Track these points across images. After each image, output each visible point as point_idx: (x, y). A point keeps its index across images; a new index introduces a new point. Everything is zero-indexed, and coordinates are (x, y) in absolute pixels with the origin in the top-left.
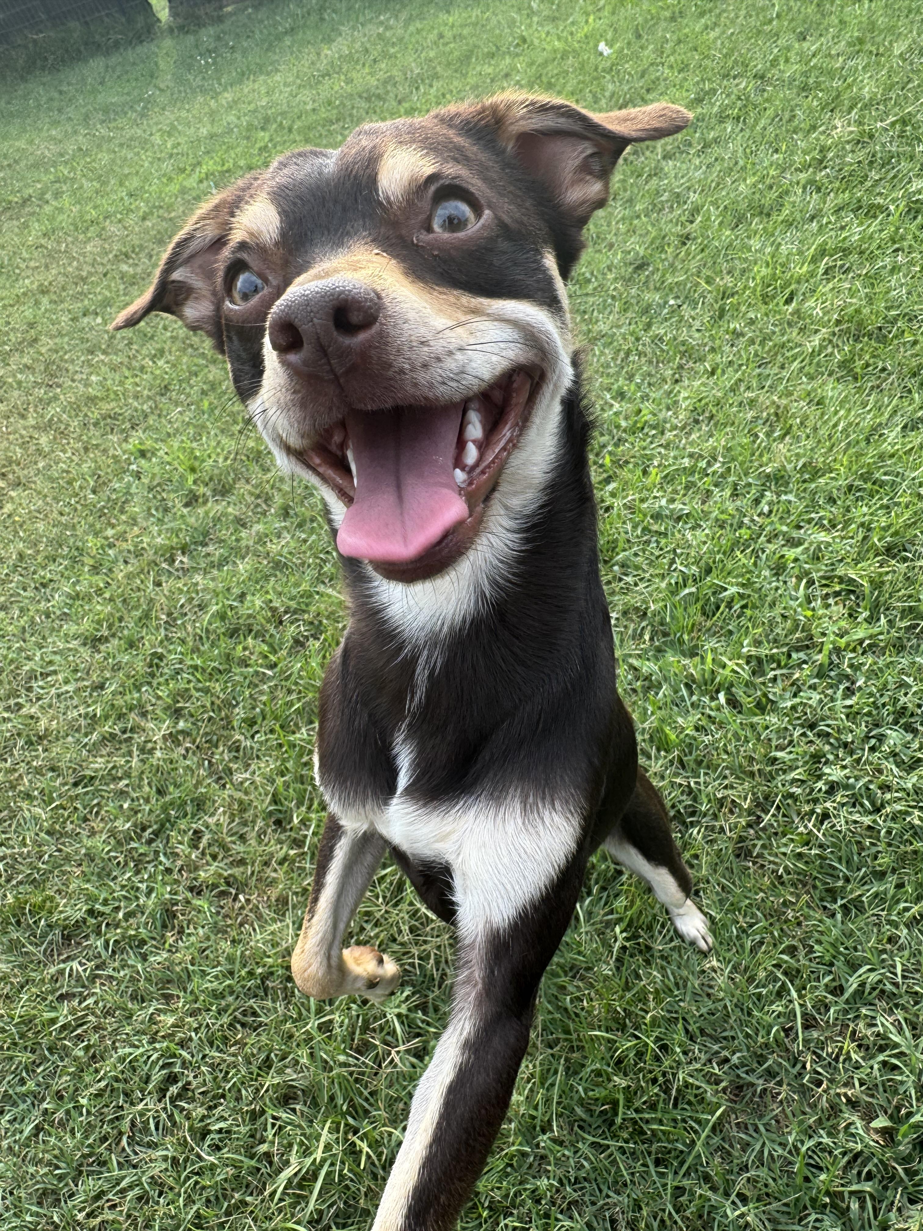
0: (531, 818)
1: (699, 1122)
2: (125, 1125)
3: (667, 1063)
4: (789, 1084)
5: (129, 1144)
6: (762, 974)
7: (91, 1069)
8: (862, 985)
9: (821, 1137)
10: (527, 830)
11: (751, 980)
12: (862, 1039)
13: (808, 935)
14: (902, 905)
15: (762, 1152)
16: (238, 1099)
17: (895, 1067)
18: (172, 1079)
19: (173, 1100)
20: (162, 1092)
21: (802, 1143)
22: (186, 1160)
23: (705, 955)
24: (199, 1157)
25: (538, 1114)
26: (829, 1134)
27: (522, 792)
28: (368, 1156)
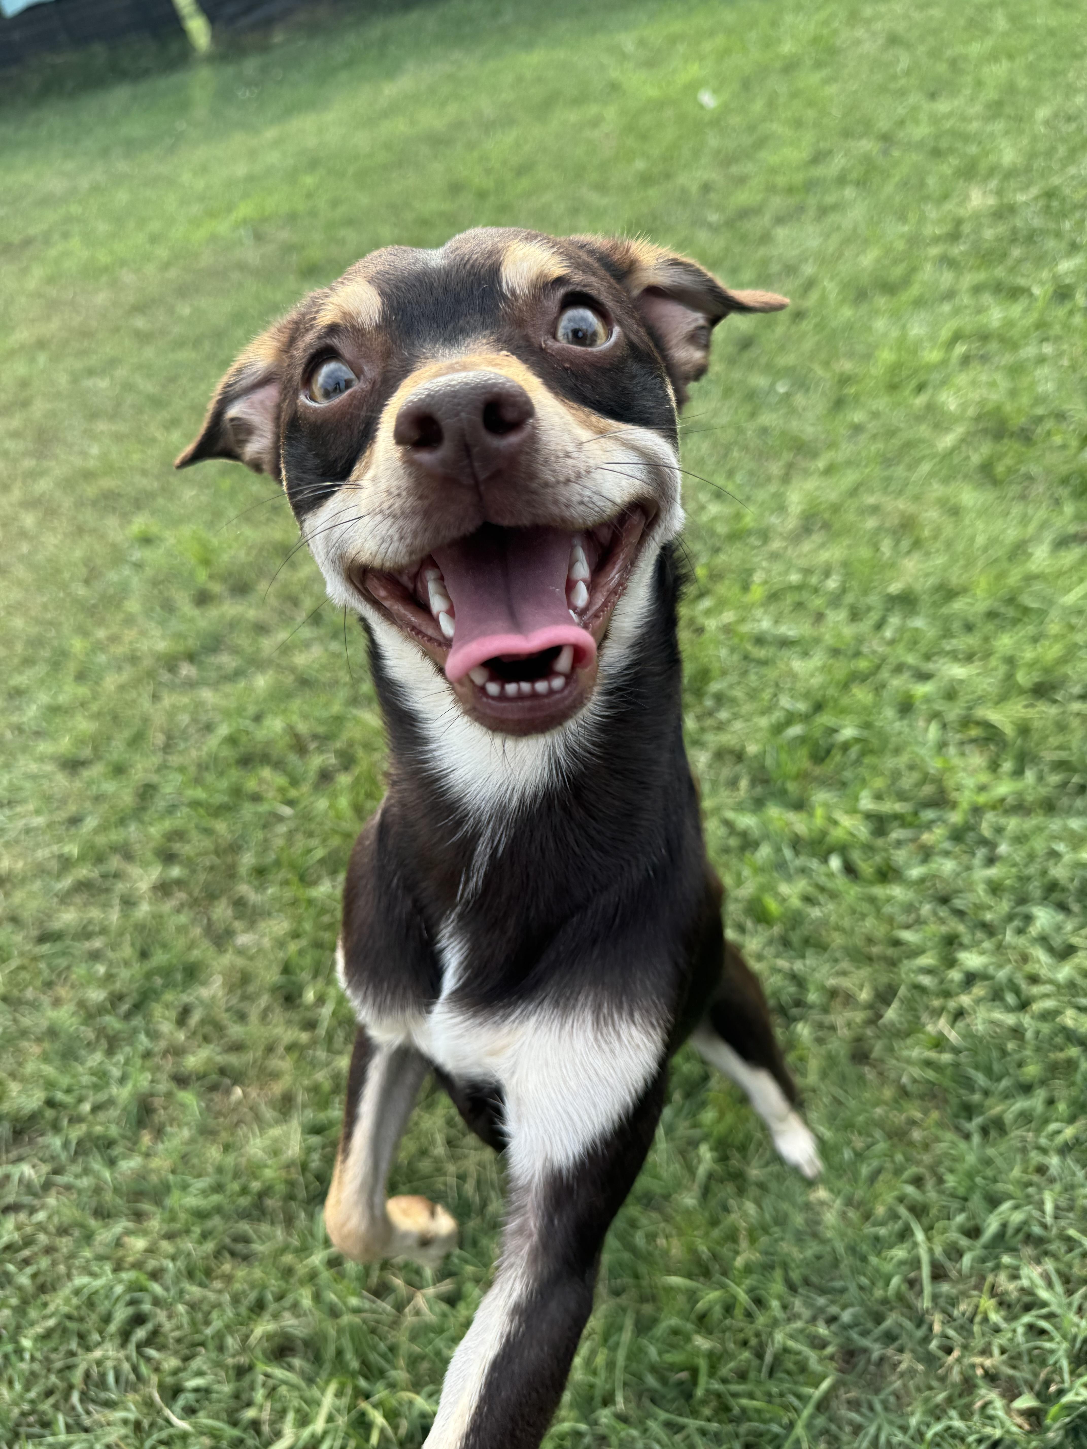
0: (605, 1031)
1: (799, 1397)
2: (77, 1377)
3: (761, 1320)
4: (913, 1351)
5: (82, 1401)
6: (880, 1210)
7: (39, 1302)
8: (1004, 1226)
9: (951, 1419)
10: (599, 1046)
11: (867, 1216)
12: (1003, 1294)
13: (938, 1163)
14: (1053, 1127)
15: (877, 1437)
16: (221, 1348)
17: (1042, 1332)
18: (139, 1320)
19: (139, 1347)
20: (125, 1336)
21: (928, 1425)
22: (152, 1425)
23: (810, 1183)
24: (168, 1421)
25: (599, 1382)
26: (963, 1417)
27: (594, 1000)
28: (382, 1431)
